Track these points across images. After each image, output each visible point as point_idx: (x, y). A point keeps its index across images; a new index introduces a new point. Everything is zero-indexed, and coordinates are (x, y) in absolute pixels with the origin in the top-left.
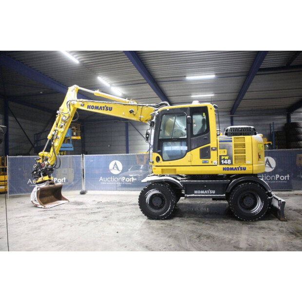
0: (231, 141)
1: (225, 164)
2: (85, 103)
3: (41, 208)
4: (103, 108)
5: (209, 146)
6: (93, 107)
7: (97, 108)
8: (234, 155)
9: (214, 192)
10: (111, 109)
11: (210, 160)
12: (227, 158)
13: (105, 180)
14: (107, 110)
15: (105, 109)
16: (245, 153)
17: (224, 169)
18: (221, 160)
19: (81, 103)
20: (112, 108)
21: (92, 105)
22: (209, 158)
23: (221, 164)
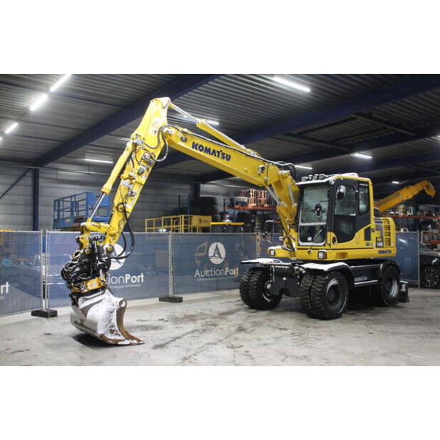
0: (381, 222)
1: (379, 247)
2: (188, 137)
3: (130, 344)
4: (217, 154)
5: (370, 227)
6: (201, 148)
7: (207, 150)
8: (384, 237)
9: (366, 278)
10: (228, 158)
11: (370, 242)
12: (380, 240)
13: (203, 274)
14: (223, 158)
15: (221, 155)
16: (390, 235)
17: (380, 252)
18: (377, 242)
19: (181, 135)
20: (230, 156)
21: (200, 144)
22: (370, 240)
23: (377, 246)
